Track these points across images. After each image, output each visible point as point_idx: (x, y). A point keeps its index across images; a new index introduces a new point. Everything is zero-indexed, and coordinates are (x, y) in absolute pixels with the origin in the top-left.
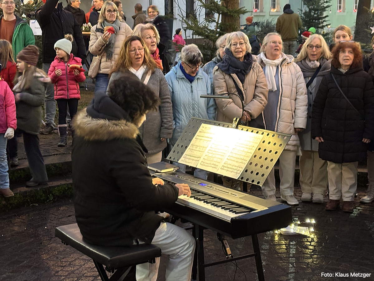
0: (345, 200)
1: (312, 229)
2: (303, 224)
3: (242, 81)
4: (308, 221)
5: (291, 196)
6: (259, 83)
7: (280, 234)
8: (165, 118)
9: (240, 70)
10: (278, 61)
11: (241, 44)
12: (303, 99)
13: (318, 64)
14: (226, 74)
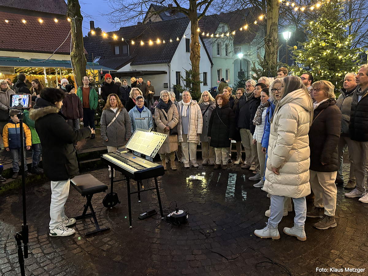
0: (224, 164)
1: (203, 177)
2: (201, 175)
3: (167, 112)
4: (203, 173)
5: (195, 163)
6: (174, 113)
7: (189, 180)
8: (127, 130)
9: (165, 107)
10: (188, 103)
11: (166, 96)
12: (201, 121)
13: (209, 103)
14: (159, 109)
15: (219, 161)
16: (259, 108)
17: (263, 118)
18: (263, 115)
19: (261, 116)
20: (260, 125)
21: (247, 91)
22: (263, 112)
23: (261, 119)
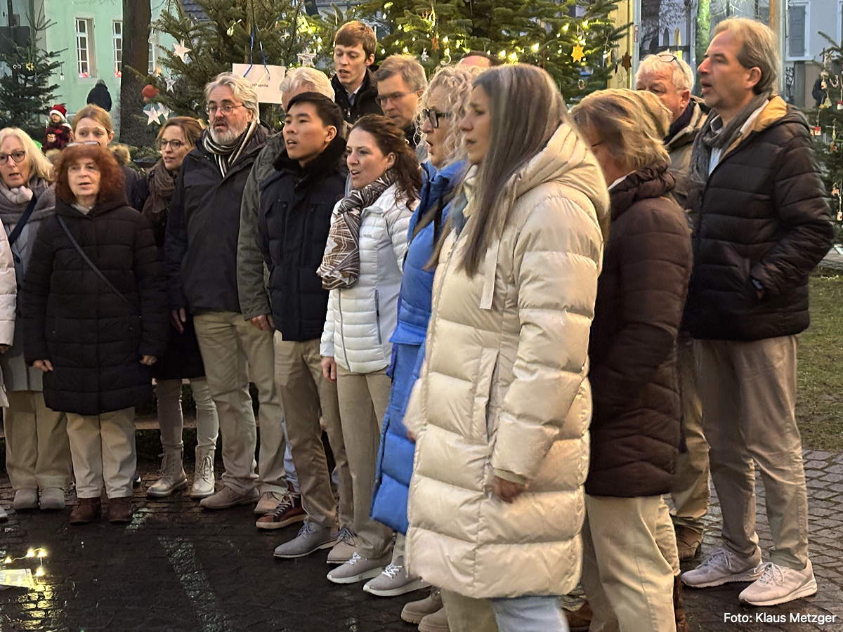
0: (112, 495)
15: (92, 481)
16: (341, 211)
17: (364, 253)
18: (363, 242)
19: (354, 246)
20: (351, 286)
21: (220, 131)
22: (360, 225)
23: (356, 259)
